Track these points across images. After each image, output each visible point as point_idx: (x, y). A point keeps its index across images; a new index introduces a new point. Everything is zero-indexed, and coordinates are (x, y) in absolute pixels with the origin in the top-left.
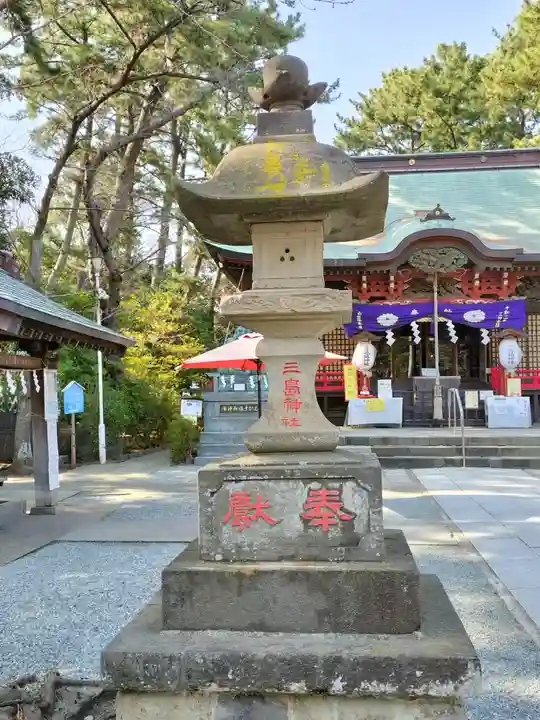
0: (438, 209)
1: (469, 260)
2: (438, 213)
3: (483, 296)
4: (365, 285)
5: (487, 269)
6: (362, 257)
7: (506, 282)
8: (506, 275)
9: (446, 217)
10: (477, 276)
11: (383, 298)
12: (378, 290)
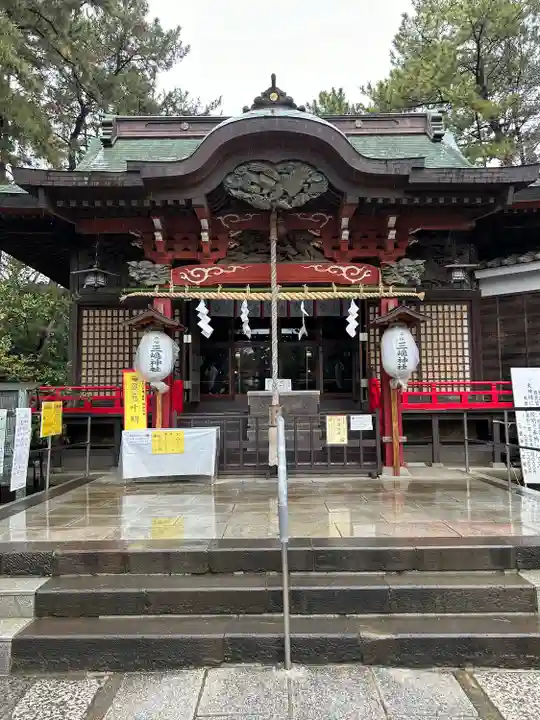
0: (273, 89)
1: (330, 186)
2: (274, 97)
3: (356, 261)
4: (159, 237)
5: (362, 200)
6: (134, 168)
7: (392, 235)
8: (392, 221)
9: (289, 104)
10: (345, 222)
11: (194, 262)
12: (186, 249)
